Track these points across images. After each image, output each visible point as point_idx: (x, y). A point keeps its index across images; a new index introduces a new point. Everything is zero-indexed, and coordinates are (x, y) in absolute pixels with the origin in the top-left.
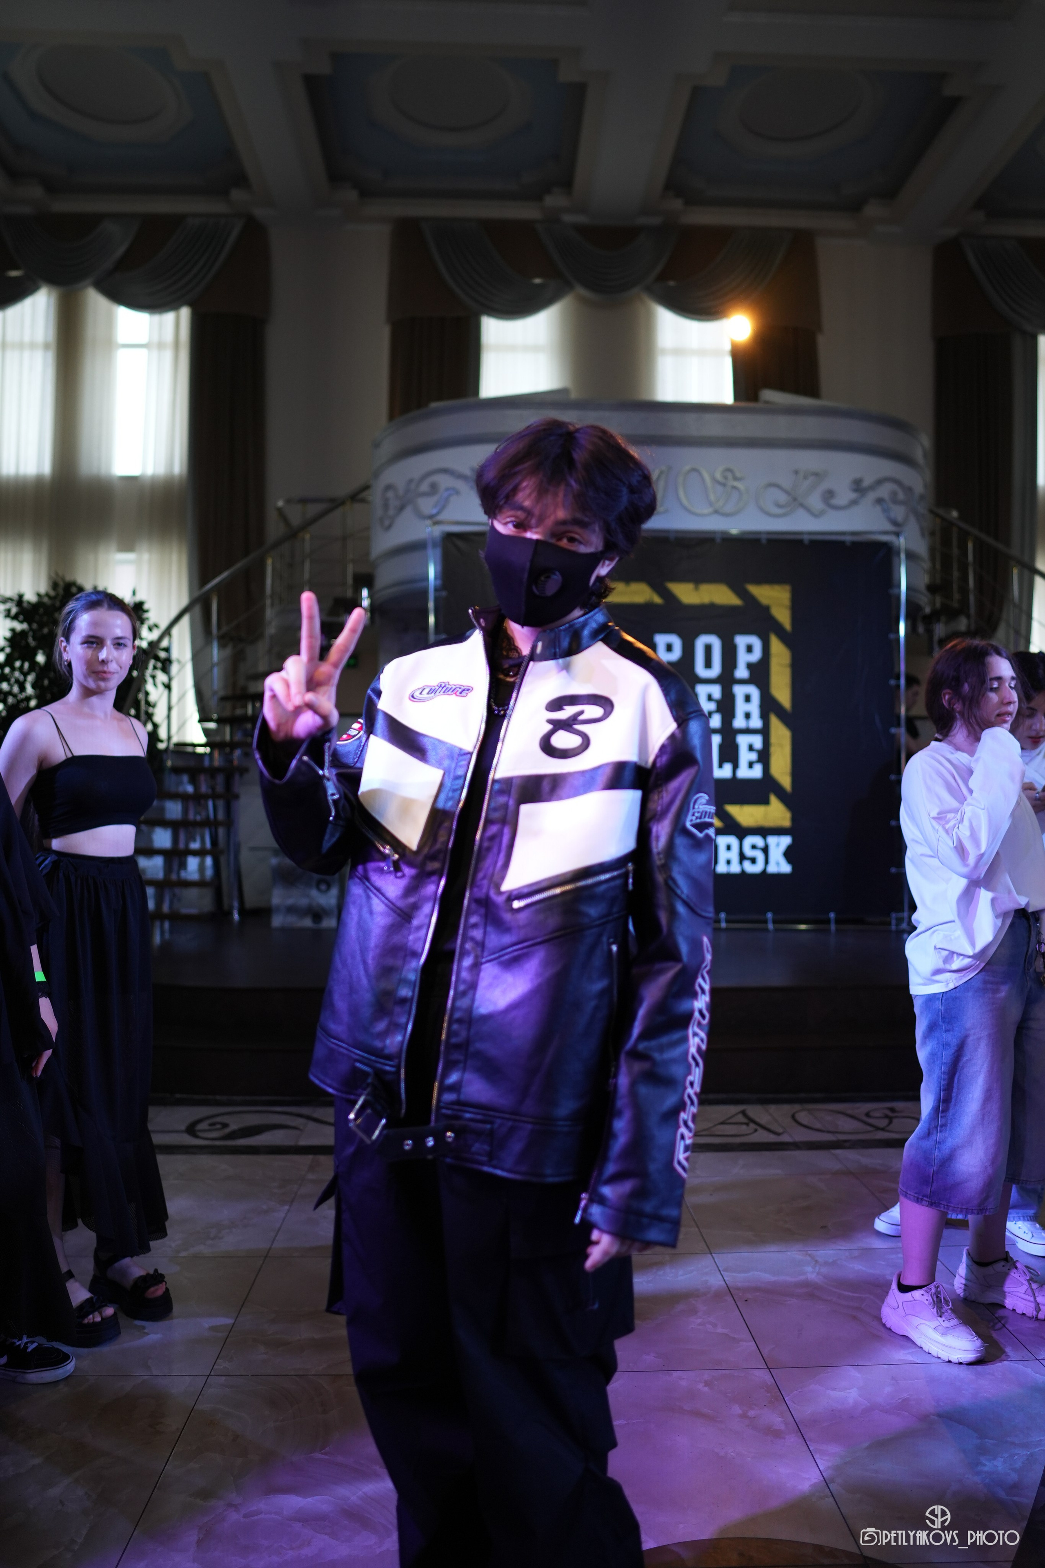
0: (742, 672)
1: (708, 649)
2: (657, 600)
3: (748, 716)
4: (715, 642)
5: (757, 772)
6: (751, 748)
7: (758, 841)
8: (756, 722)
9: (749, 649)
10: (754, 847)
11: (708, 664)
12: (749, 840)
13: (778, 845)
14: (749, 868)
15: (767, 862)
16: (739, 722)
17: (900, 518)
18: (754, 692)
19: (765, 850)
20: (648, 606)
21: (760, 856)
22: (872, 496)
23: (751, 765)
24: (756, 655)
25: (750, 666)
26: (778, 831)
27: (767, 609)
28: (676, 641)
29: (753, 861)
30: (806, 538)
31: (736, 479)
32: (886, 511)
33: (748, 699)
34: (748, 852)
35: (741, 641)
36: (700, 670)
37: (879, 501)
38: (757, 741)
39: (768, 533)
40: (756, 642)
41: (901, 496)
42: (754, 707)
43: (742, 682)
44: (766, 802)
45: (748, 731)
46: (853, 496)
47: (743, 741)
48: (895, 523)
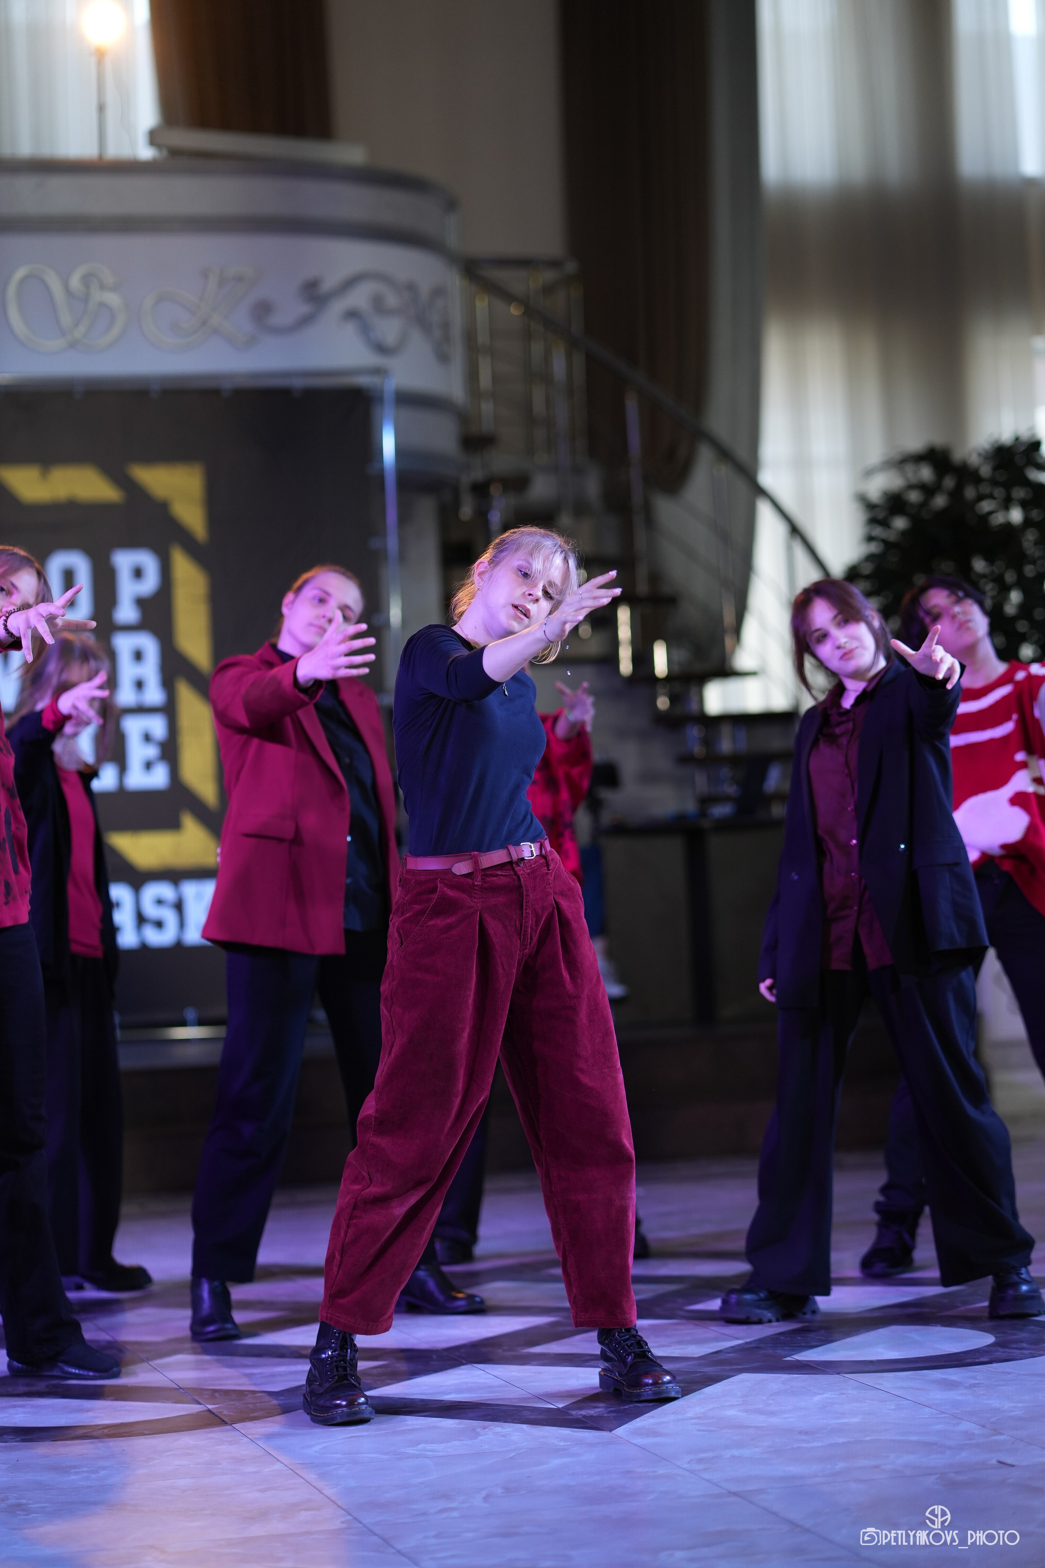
0: (126, 612)
1: (68, 574)
3: (139, 685)
4: (81, 564)
5: (159, 778)
6: (147, 738)
7: (165, 890)
8: (154, 695)
9: (138, 573)
10: (160, 902)
12: (152, 891)
13: (199, 897)
14: (156, 938)
15: (182, 924)
16: (126, 696)
17: (390, 340)
18: (149, 644)
19: (179, 906)
21: (169, 916)
22: (338, 306)
23: (148, 766)
24: (150, 584)
25: (141, 603)
26: (199, 874)
27: (163, 507)
29: (159, 924)
30: (227, 385)
31: (102, 287)
32: (365, 329)
33: (138, 656)
34: (150, 910)
35: (124, 560)
37: (352, 315)
38: (157, 726)
39: (164, 379)
40: (148, 561)
41: (392, 300)
42: (150, 669)
43: (128, 628)
44: (174, 825)
45: (141, 710)
46: (304, 309)
47: (133, 727)
48: (381, 349)
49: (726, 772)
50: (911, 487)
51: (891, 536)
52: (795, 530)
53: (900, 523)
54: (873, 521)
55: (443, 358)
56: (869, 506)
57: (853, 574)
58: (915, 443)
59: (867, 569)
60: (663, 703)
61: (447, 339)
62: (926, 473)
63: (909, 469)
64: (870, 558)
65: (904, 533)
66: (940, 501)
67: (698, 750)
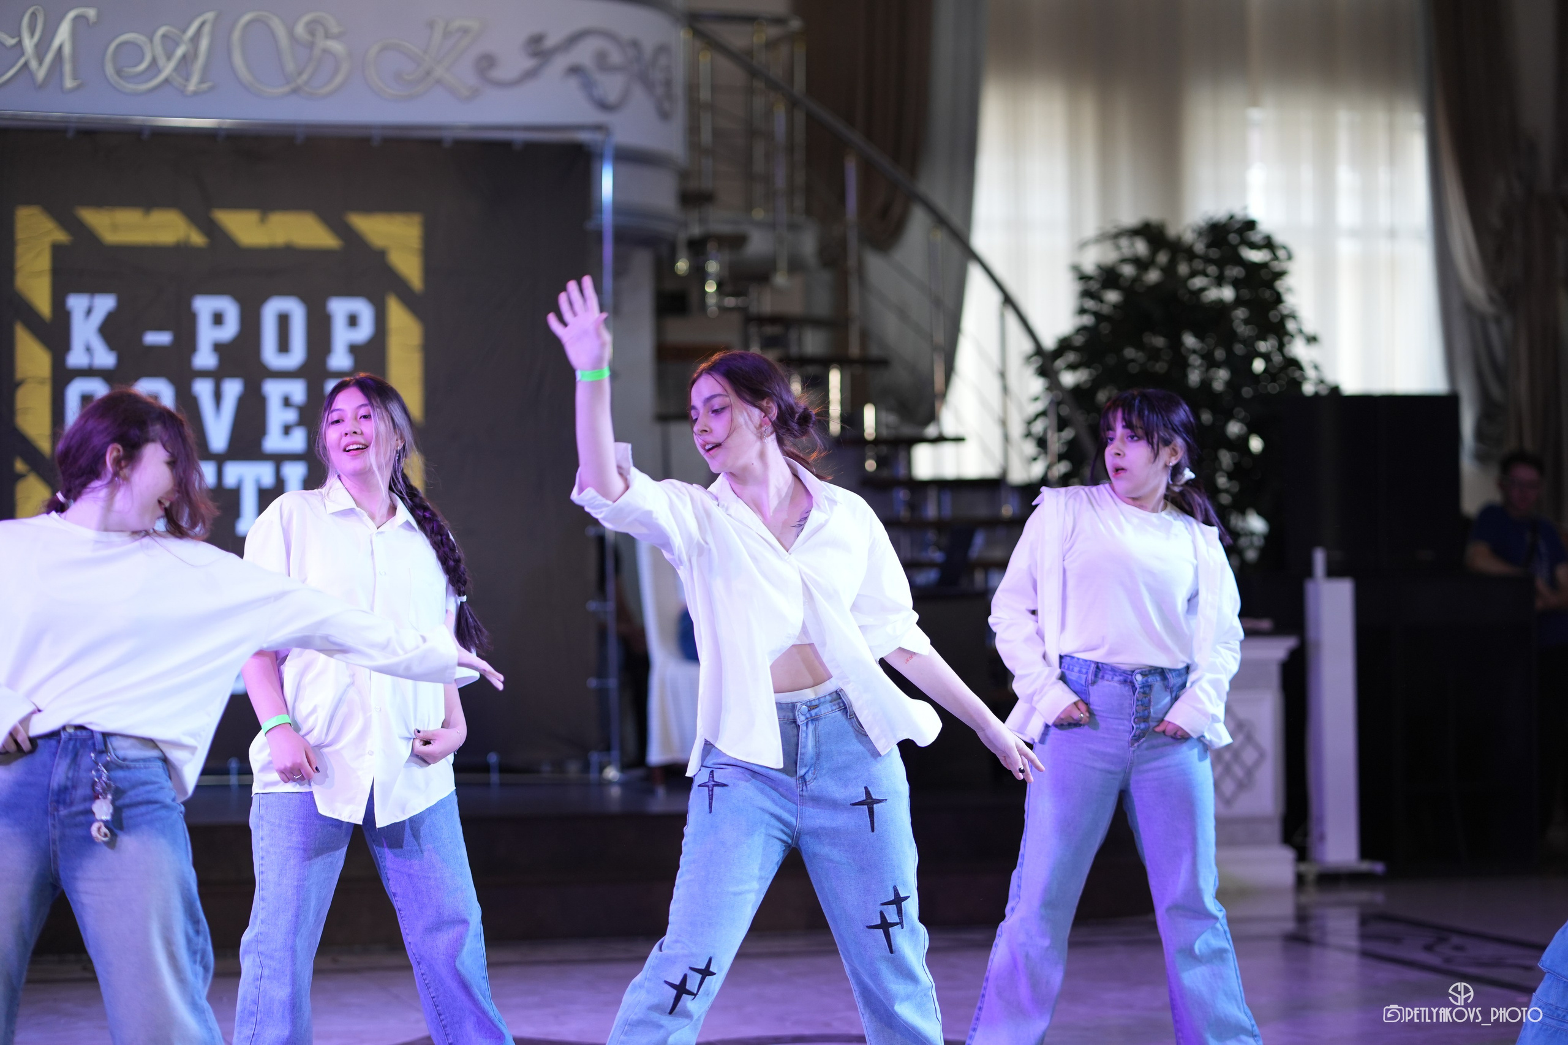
0: (340, 360)
1: (284, 321)
2: (197, 239)
4: (296, 310)
9: (353, 321)
11: (284, 346)
17: (612, 97)
20: (181, 250)
22: (560, 63)
24: (364, 332)
25: (353, 349)
27: (380, 255)
28: (230, 309)
30: (448, 135)
31: (327, 35)
32: (587, 85)
35: (339, 308)
36: (271, 356)
37: (575, 70)
39: (384, 127)
40: (363, 309)
41: (616, 57)
46: (528, 63)
48: (604, 106)
49: (931, 535)
50: (1124, 261)
51: (1105, 309)
52: (1008, 300)
53: (1112, 296)
54: (1086, 294)
55: (664, 115)
56: (1083, 278)
57: (1065, 345)
58: (1129, 218)
59: (1079, 341)
60: (870, 465)
61: (669, 96)
62: (1141, 247)
63: (1124, 242)
64: (1081, 330)
65: (1115, 306)
66: (1153, 276)
67: (904, 513)
